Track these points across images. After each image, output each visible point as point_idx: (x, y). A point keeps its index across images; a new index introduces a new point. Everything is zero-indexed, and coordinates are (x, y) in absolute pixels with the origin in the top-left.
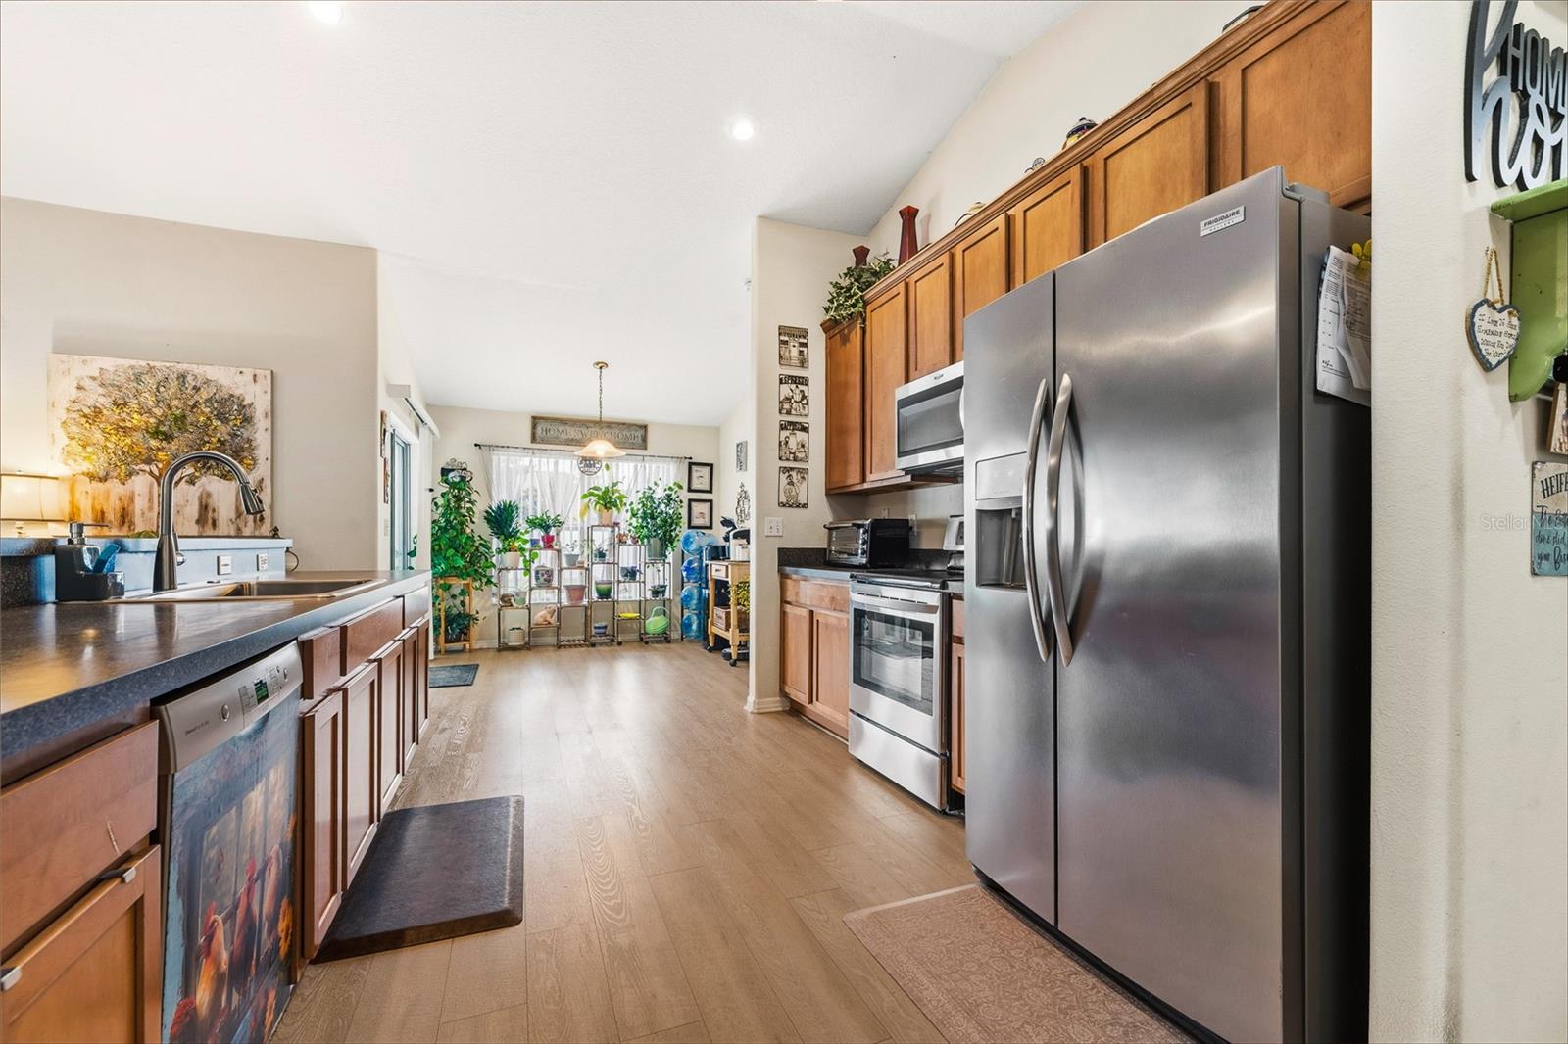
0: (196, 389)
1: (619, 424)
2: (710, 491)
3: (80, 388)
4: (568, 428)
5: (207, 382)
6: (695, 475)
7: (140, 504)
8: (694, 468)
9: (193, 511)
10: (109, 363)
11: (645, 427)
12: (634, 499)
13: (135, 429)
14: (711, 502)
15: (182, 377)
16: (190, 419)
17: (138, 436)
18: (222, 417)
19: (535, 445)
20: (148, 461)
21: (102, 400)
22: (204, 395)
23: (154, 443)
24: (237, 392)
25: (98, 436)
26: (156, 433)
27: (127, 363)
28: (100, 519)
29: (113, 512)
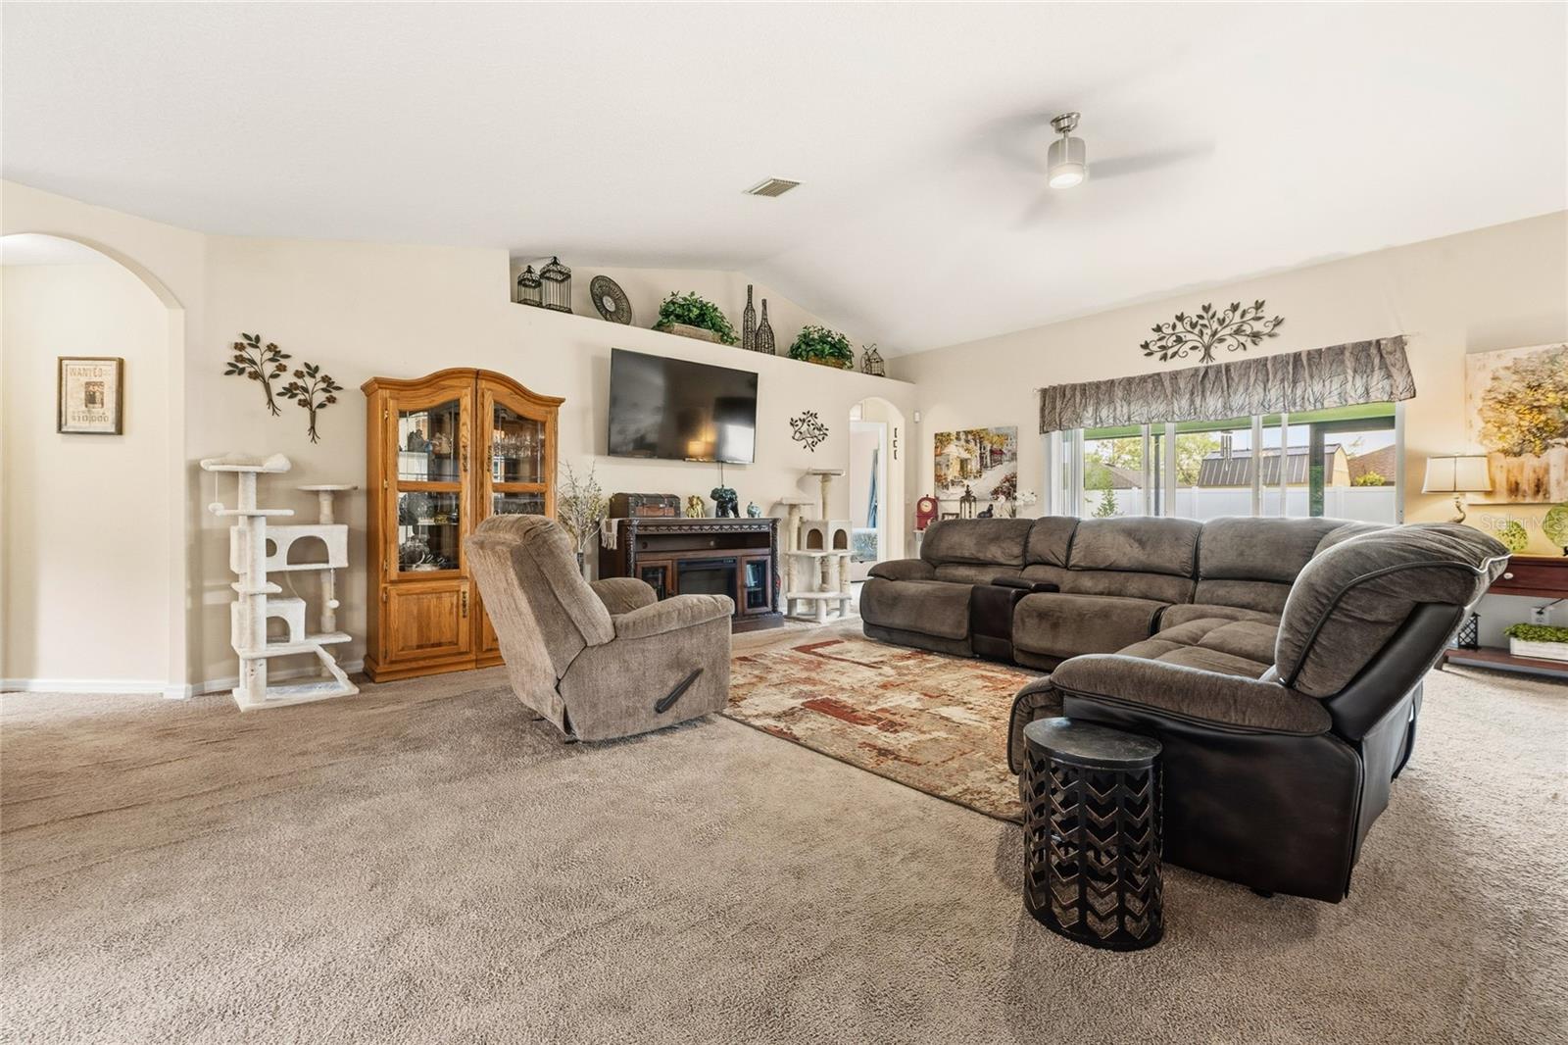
7: (1555, 475)
10: (1522, 353)
13: (1550, 406)
17: (1553, 412)
21: (1516, 385)
25: (1511, 416)
27: (1541, 348)
28: (1515, 489)
29: (1526, 483)
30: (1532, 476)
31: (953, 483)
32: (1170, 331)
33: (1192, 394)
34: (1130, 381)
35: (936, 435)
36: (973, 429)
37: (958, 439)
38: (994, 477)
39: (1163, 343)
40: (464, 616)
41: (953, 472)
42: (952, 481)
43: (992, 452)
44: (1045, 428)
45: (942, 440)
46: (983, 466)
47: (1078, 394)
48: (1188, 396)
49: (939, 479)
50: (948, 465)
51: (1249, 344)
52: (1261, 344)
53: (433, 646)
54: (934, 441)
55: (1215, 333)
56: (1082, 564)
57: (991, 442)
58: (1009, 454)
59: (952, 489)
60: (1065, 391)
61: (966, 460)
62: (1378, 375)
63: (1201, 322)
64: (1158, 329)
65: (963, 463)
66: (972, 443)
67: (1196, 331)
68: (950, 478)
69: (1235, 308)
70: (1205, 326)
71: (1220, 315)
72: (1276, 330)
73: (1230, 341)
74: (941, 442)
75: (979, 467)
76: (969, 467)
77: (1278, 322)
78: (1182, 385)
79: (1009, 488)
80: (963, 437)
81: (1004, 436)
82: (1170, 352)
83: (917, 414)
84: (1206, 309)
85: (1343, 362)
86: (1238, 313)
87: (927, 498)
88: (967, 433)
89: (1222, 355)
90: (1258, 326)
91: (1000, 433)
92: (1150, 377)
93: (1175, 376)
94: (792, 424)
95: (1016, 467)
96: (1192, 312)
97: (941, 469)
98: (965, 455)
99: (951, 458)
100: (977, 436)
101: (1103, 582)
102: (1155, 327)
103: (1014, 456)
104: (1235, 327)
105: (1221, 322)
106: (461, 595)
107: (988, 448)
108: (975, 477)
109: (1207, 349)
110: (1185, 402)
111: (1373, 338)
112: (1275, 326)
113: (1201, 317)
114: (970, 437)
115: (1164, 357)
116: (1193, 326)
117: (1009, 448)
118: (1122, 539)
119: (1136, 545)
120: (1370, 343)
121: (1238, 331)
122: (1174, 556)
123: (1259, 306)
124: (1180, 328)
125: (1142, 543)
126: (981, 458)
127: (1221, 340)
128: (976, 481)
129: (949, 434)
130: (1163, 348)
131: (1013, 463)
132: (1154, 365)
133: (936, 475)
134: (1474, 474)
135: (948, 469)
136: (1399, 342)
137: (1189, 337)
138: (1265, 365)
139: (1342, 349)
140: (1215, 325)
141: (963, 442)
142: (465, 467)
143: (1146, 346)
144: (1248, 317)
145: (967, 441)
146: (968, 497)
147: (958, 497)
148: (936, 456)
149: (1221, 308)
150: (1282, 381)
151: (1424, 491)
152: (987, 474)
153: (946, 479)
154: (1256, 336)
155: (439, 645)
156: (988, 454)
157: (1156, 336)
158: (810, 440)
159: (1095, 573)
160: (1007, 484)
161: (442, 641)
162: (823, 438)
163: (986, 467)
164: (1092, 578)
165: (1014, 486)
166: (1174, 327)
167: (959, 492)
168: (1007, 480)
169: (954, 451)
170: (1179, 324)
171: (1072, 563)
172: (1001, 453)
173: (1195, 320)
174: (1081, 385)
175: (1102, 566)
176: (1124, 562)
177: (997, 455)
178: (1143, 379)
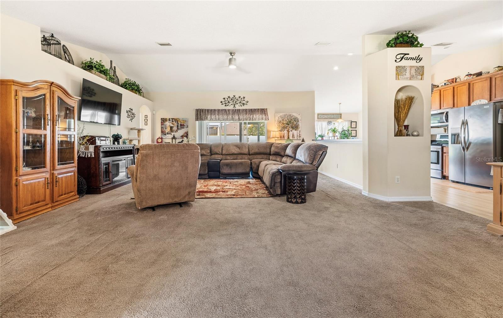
0: (292, 117)
1: (335, 114)
2: (356, 128)
3: (278, 118)
4: (325, 116)
5: (293, 116)
6: (352, 124)
7: (285, 135)
8: (352, 123)
9: (292, 136)
10: (281, 114)
11: (341, 114)
12: (340, 130)
13: (285, 123)
14: (356, 130)
15: (290, 115)
16: (291, 121)
17: (285, 124)
18: (295, 121)
19: (318, 120)
20: (286, 128)
21: (281, 120)
22: (293, 118)
23: (287, 125)
24: (297, 117)
25: (280, 125)
26: (287, 124)
27: (283, 114)
28: (281, 137)
29: (282, 135)
30: (283, 135)
31: (168, 133)
32: (227, 100)
33: (232, 115)
34: (219, 110)
35: (161, 119)
36: (175, 118)
37: (169, 120)
38: (181, 132)
39: (225, 102)
40: (48, 188)
41: (168, 130)
42: (167, 133)
43: (181, 125)
44: (197, 119)
45: (163, 120)
46: (178, 129)
47: (206, 112)
48: (231, 115)
49: (163, 132)
50: (166, 128)
51: (242, 105)
52: (245, 106)
53: (36, 203)
54: (161, 120)
55: (236, 102)
56: (226, 153)
57: (180, 122)
58: (186, 126)
59: (167, 135)
60: (203, 110)
61: (172, 127)
62: (264, 115)
63: (233, 99)
64: (224, 99)
65: (171, 128)
66: (174, 122)
67: (232, 101)
68: (166, 132)
69: (240, 97)
70: (234, 100)
71: (237, 98)
72: (247, 104)
73: (239, 104)
74: (163, 121)
75: (176, 129)
76: (173, 129)
77: (247, 102)
78: (230, 113)
79: (186, 135)
80: (171, 120)
81: (185, 121)
82: (227, 104)
83: (154, 112)
84: (234, 96)
85: (259, 112)
86: (240, 98)
87: (159, 138)
88: (172, 119)
89: (238, 107)
90: (244, 102)
91: (183, 119)
92: (224, 110)
93: (229, 110)
94: (127, 112)
95: (188, 130)
96: (232, 96)
97: (163, 129)
98: (172, 125)
99: (167, 126)
100: (176, 120)
101: (232, 157)
102: (223, 98)
103: (187, 127)
104: (240, 101)
105: (237, 100)
106: (47, 179)
107: (180, 123)
108: (175, 132)
109: (234, 105)
110: (231, 116)
111: (263, 108)
112: (247, 103)
113: (233, 98)
114: (174, 120)
115: (226, 106)
116: (232, 99)
117: (186, 124)
118: (235, 147)
119: (238, 148)
120: (263, 109)
121: (240, 102)
122: (246, 151)
123: (244, 98)
124: (229, 99)
125: (239, 148)
126: (177, 126)
127: (237, 104)
128: (176, 133)
129: (166, 119)
130: (225, 103)
131: (187, 128)
132: (223, 107)
133: (161, 131)
134: (278, 134)
135: (166, 129)
136: (266, 109)
137: (231, 102)
138: (246, 111)
139: (259, 109)
140: (236, 100)
141: (171, 122)
142: (48, 124)
143: (221, 102)
144: (242, 100)
145: (173, 121)
146: (174, 138)
147: (171, 137)
148: (161, 125)
149: (237, 97)
150: (249, 114)
151: (271, 137)
152: (179, 131)
153: (165, 132)
154: (244, 104)
155: (38, 202)
156: (180, 125)
157: (223, 100)
158: (131, 118)
159: (230, 155)
160: (186, 134)
161: (40, 200)
162: (134, 118)
163: (179, 129)
164: (229, 157)
165: (188, 135)
166: (228, 99)
167: (170, 136)
168: (186, 133)
169: (168, 124)
170: (229, 98)
171: (223, 153)
172: (184, 125)
173: (232, 98)
174: (207, 109)
175: (231, 154)
176: (236, 152)
177: (182, 126)
178: (222, 110)
